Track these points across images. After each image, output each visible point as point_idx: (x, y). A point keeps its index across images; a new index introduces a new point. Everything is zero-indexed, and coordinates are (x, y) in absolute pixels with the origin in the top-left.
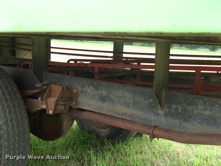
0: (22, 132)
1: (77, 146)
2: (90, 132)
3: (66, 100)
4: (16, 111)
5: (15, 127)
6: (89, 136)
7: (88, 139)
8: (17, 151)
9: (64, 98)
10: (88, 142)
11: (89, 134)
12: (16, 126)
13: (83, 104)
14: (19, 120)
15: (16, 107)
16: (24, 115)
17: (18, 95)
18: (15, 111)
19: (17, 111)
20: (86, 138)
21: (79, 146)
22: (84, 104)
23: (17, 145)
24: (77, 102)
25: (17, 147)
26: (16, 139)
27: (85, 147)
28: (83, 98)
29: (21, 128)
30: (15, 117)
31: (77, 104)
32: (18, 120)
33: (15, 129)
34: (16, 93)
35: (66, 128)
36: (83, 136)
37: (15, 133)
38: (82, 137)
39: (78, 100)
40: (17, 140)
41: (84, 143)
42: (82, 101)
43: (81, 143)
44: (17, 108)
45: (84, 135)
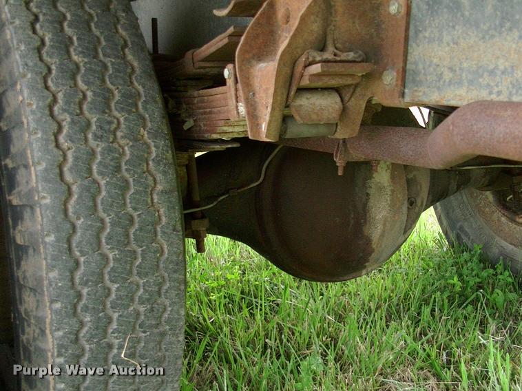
0: (137, 226)
1: (433, 310)
2: (487, 261)
3: (343, 56)
4: (110, 123)
5: (99, 201)
6: (484, 274)
7: (481, 287)
8: (115, 316)
9: (331, 48)
10: (477, 299)
11: (484, 268)
12: (104, 193)
13: (440, 77)
14: (124, 167)
15: (113, 108)
16: (153, 149)
17: (130, 57)
18: (106, 127)
19: (114, 126)
20: (472, 282)
21: (441, 311)
22: (448, 75)
23: (114, 287)
24: (404, 70)
25: (113, 296)
26: (105, 258)
27: (465, 318)
28: (440, 40)
29: (135, 209)
30: (102, 154)
31: (404, 86)
32: (118, 169)
33: (100, 207)
34: (126, 45)
35: (382, 235)
36: (460, 276)
37: (103, 228)
38: (456, 279)
39: (410, 58)
40: (111, 265)
41: (460, 299)
42: (435, 61)
43: (451, 300)
44: (116, 113)
45: (465, 271)
